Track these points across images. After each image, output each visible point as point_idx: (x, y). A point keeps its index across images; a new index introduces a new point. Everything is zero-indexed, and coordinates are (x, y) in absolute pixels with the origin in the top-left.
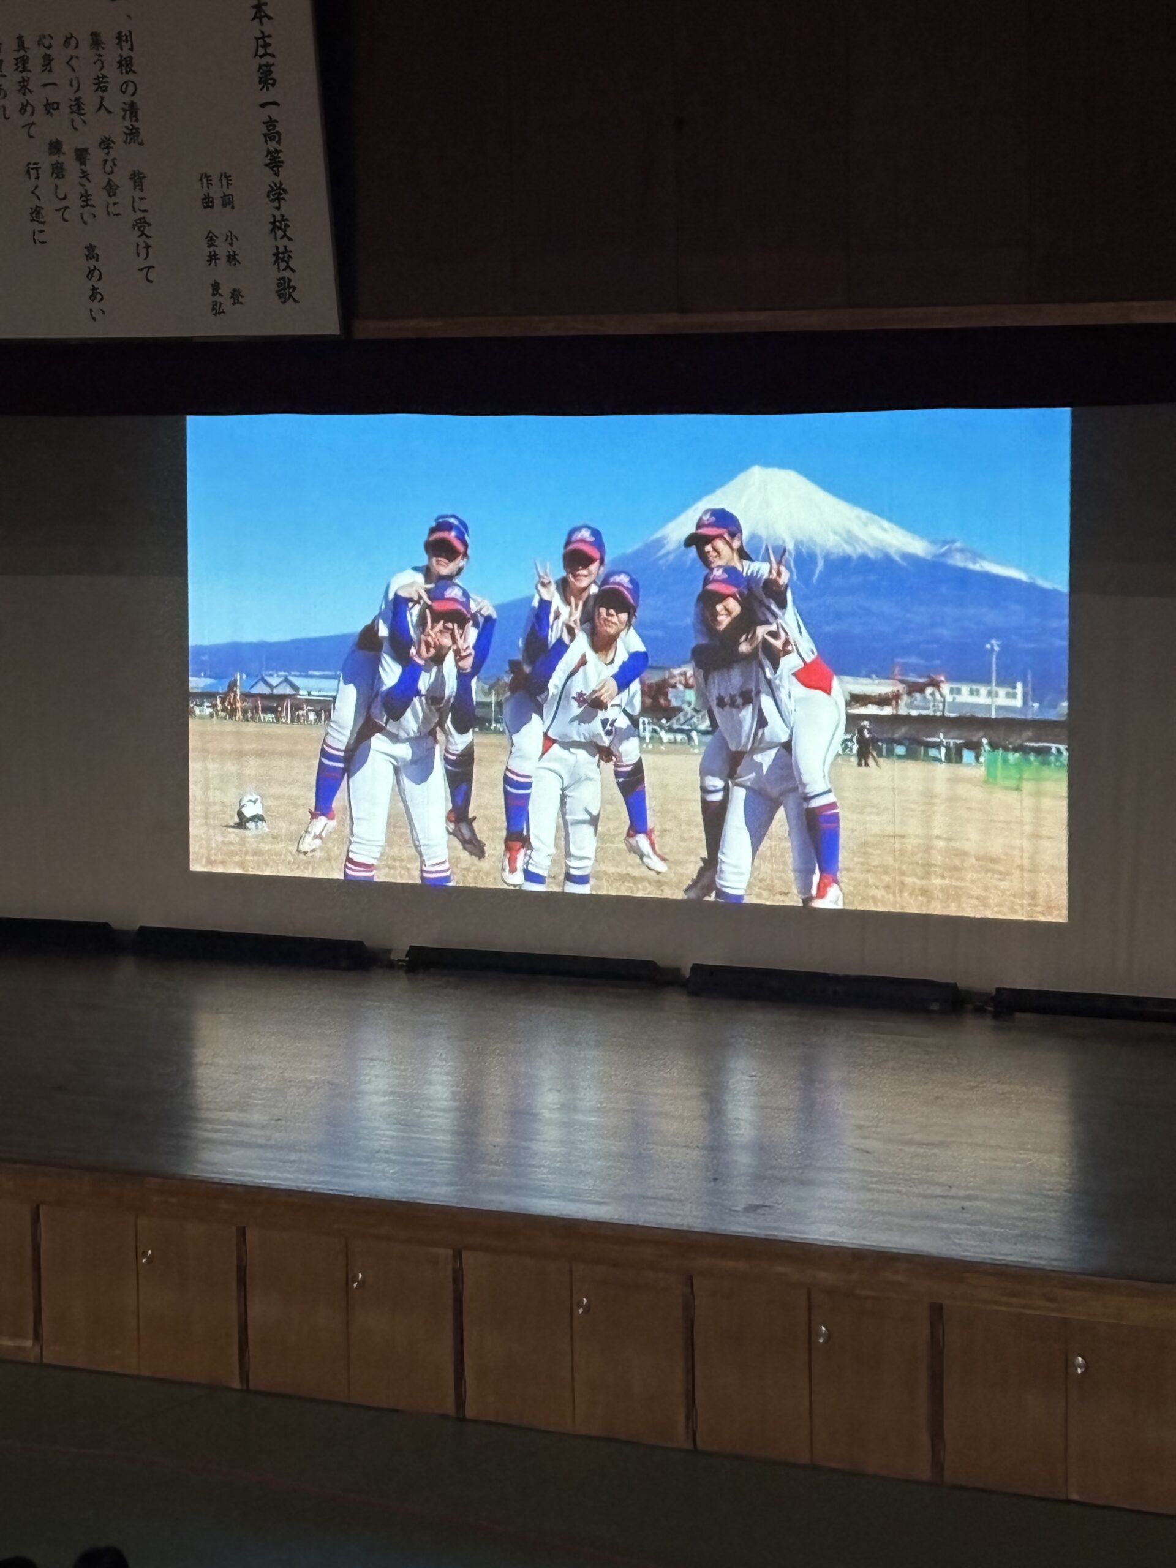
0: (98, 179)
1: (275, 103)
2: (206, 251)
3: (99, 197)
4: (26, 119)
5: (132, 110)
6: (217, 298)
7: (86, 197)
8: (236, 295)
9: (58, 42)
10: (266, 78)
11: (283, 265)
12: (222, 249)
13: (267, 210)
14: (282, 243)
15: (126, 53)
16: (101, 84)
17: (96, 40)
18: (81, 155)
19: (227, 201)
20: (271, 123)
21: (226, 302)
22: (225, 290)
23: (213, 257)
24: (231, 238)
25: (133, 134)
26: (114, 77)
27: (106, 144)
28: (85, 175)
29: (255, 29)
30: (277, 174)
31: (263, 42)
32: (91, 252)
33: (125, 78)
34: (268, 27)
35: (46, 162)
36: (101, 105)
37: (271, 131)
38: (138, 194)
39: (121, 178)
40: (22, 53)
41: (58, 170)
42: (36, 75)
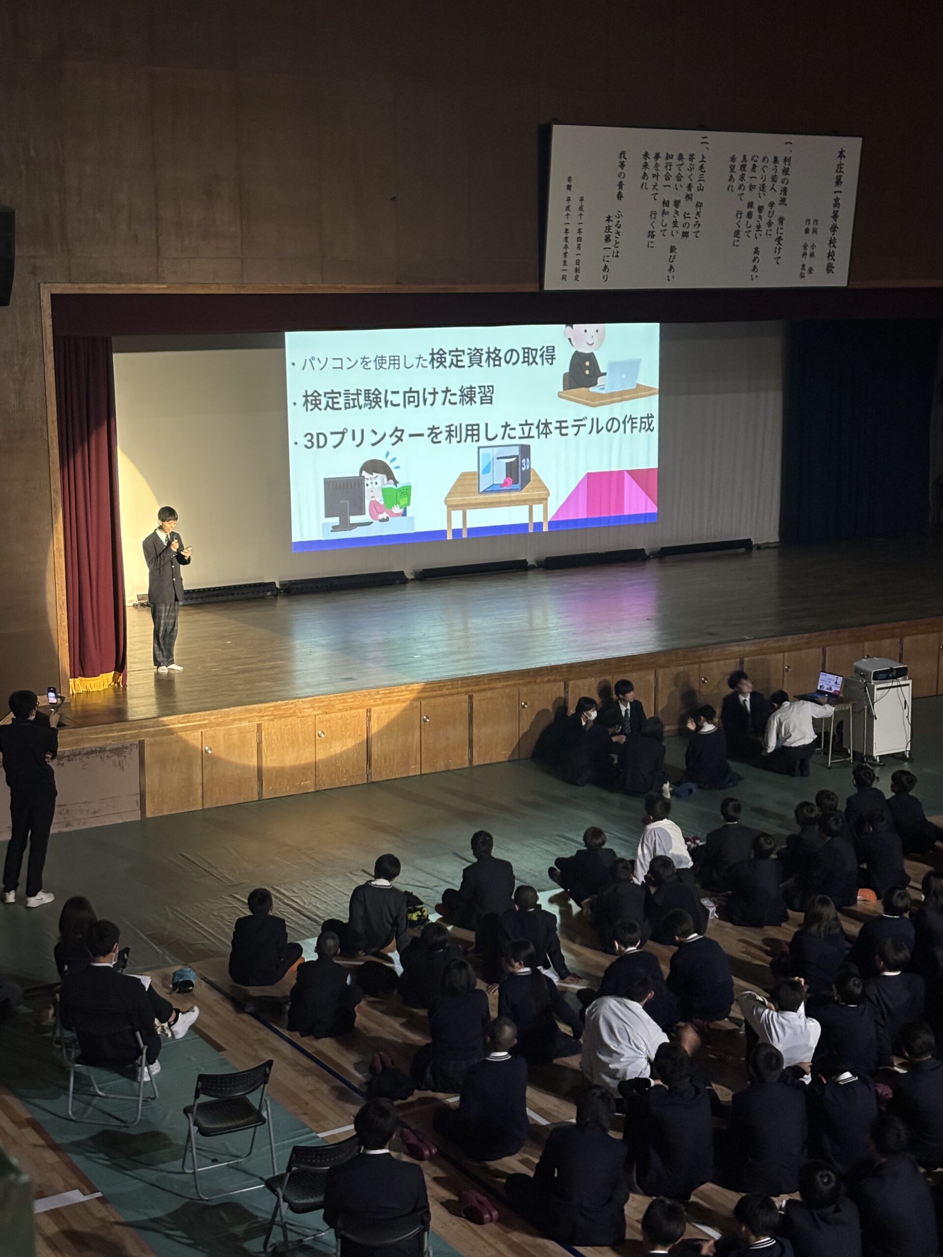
0: (766, 219)
1: (840, 192)
2: (803, 251)
3: (764, 227)
4: (741, 192)
5: (785, 190)
6: (803, 271)
7: (759, 227)
8: (810, 270)
9: (760, 160)
10: (838, 182)
11: (831, 258)
12: (809, 251)
13: (829, 234)
14: (832, 249)
15: (787, 166)
16: (774, 178)
17: (776, 160)
18: (760, 209)
19: (815, 231)
20: (837, 200)
21: (806, 272)
22: (807, 268)
23: (805, 254)
24: (813, 246)
25: (783, 201)
26: (780, 176)
27: (772, 204)
28: (760, 217)
29: (838, 161)
30: (835, 221)
31: (840, 166)
32: (756, 251)
33: (784, 177)
34: (843, 161)
35: (746, 211)
36: (773, 188)
37: (837, 203)
38: (781, 227)
39: (775, 219)
40: (744, 163)
41: (750, 215)
42: (748, 173)
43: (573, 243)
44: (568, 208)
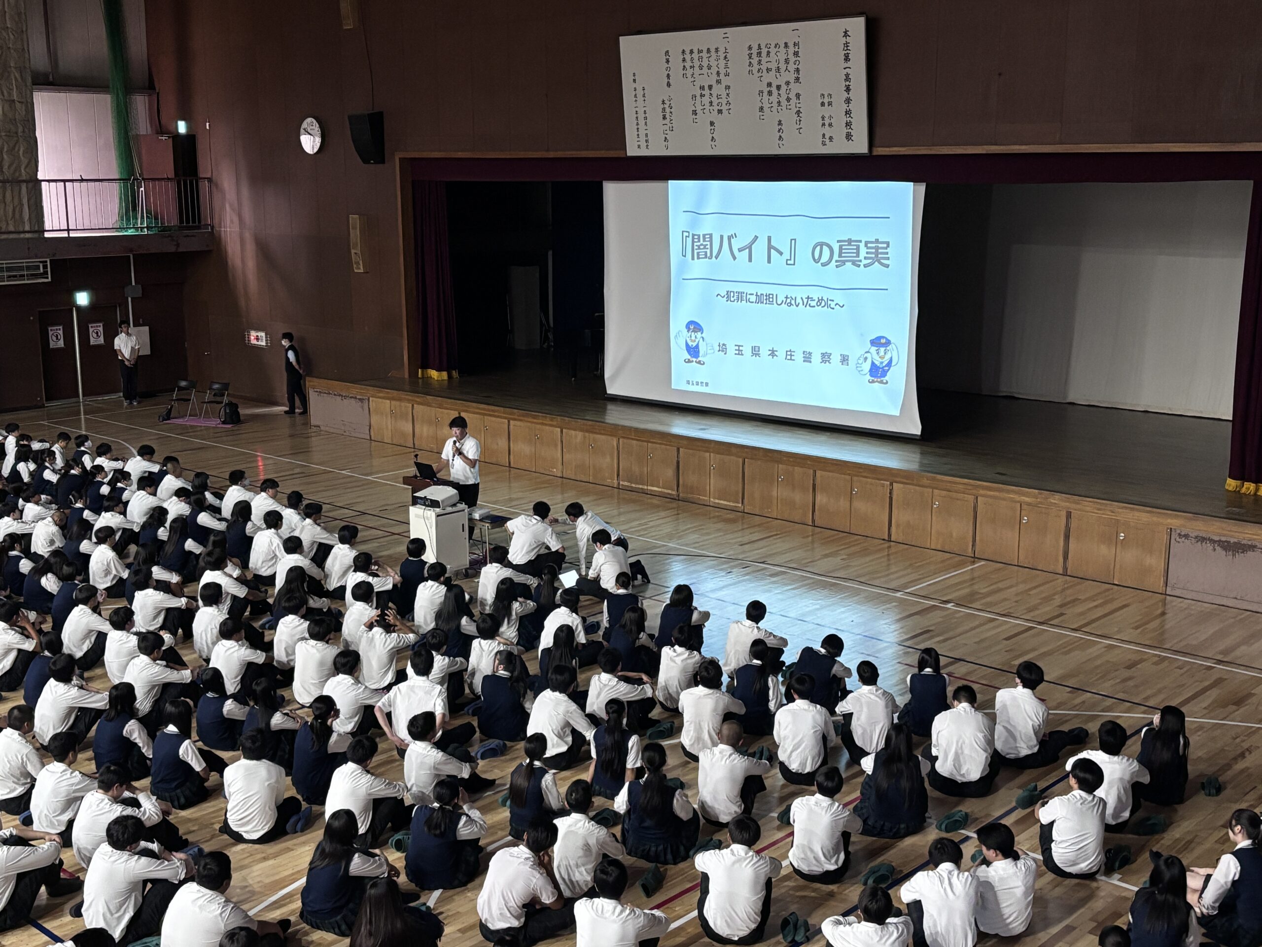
0: (784, 96)
1: (849, 68)
2: (821, 122)
3: (784, 103)
4: (760, 74)
5: (798, 70)
6: (824, 140)
7: (779, 102)
8: (831, 138)
9: (773, 46)
10: (847, 58)
11: (849, 127)
12: (827, 122)
13: (845, 107)
14: (848, 119)
15: (796, 50)
16: (787, 61)
17: (786, 44)
18: (779, 87)
19: (830, 104)
20: (847, 75)
21: (827, 141)
22: (827, 136)
23: (824, 125)
24: (831, 117)
25: (797, 79)
26: (792, 59)
27: (788, 83)
28: (779, 94)
29: (844, 40)
30: (848, 94)
31: (846, 45)
32: (780, 123)
33: (796, 59)
34: (849, 39)
35: (766, 90)
36: (787, 69)
37: (847, 78)
38: (798, 101)
39: (792, 96)
40: (759, 50)
41: (770, 93)
42: (764, 59)
43: (642, 122)
44: (635, 96)
